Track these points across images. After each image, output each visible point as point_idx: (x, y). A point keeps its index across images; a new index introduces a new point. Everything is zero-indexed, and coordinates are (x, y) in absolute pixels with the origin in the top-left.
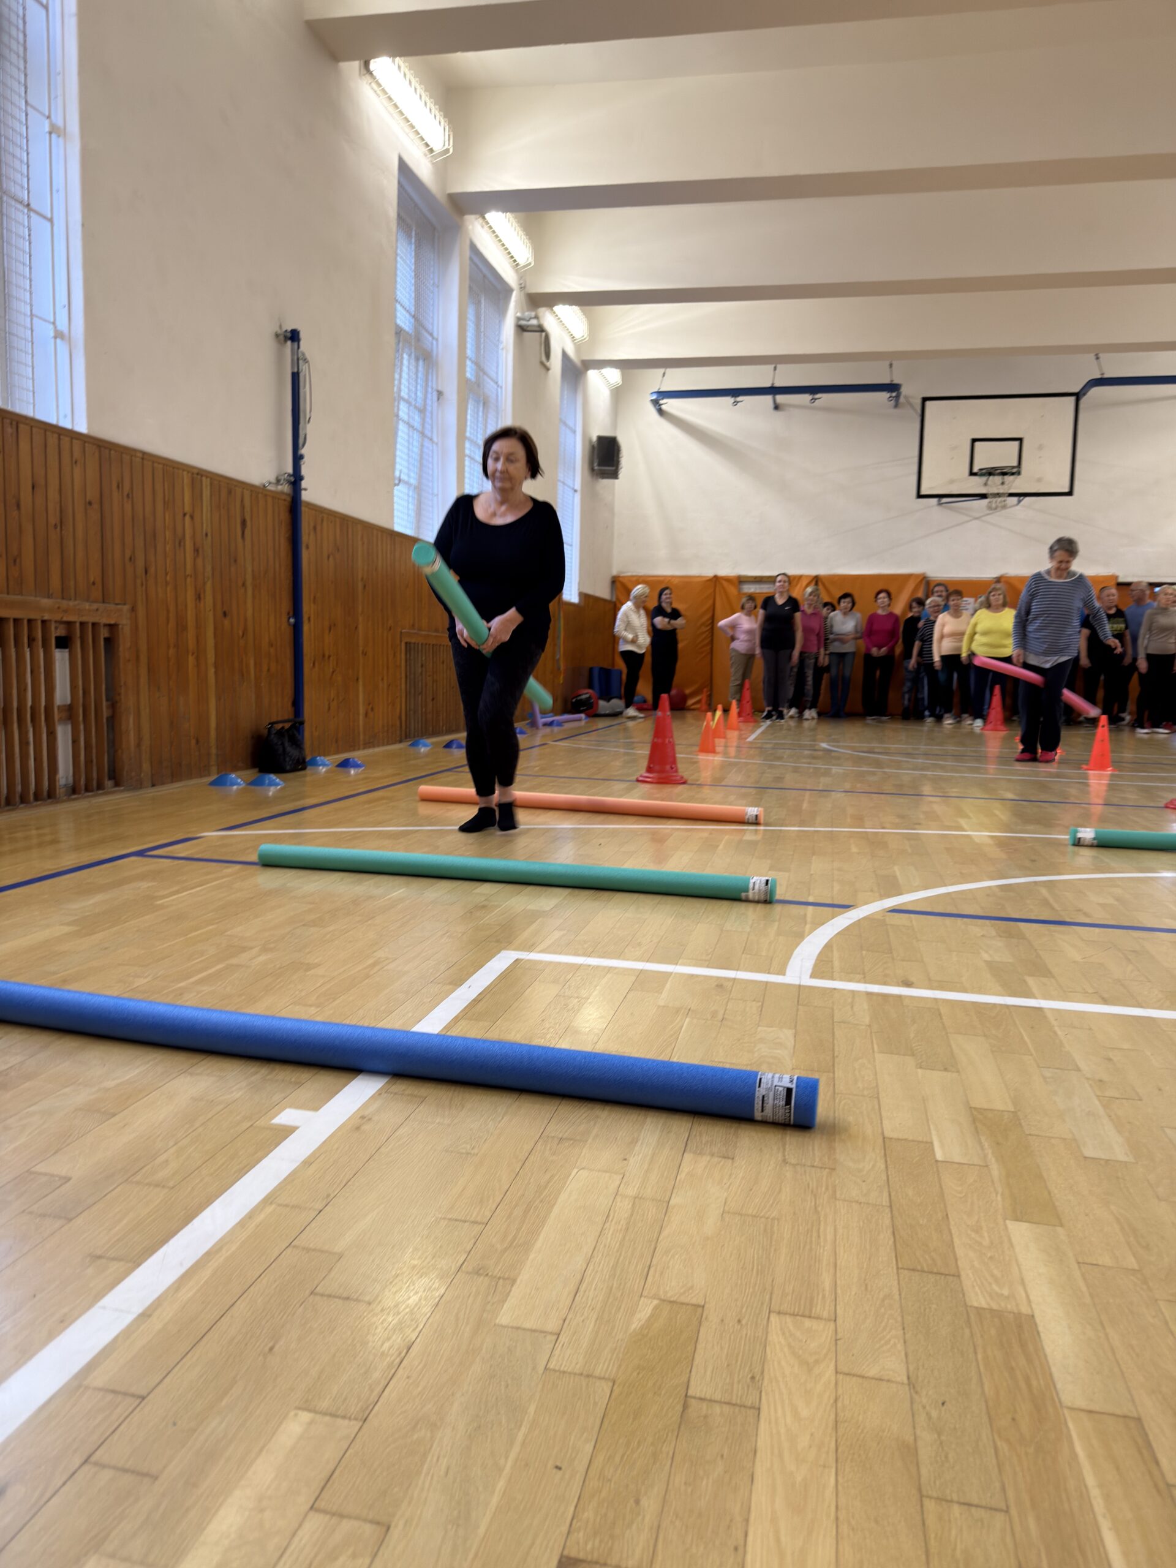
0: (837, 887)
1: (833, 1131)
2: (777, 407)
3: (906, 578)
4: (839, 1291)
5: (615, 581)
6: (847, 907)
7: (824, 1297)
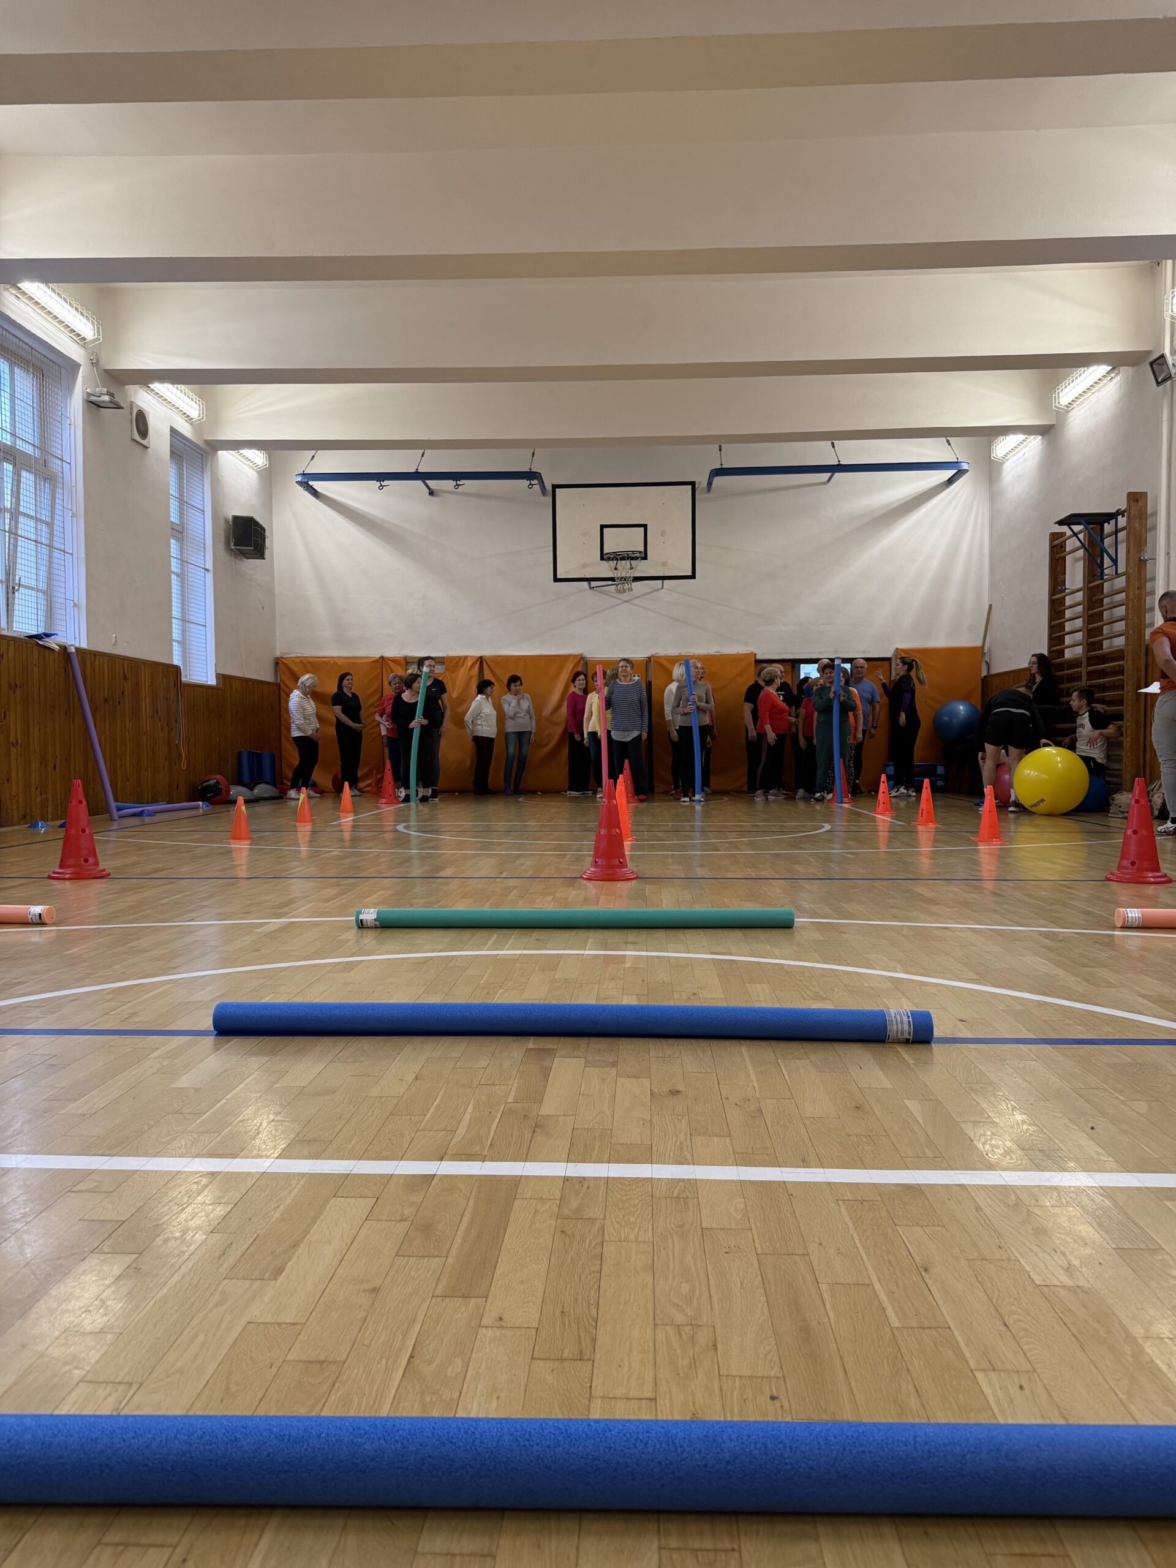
2: (432, 493)
3: (565, 658)
5: (278, 663)
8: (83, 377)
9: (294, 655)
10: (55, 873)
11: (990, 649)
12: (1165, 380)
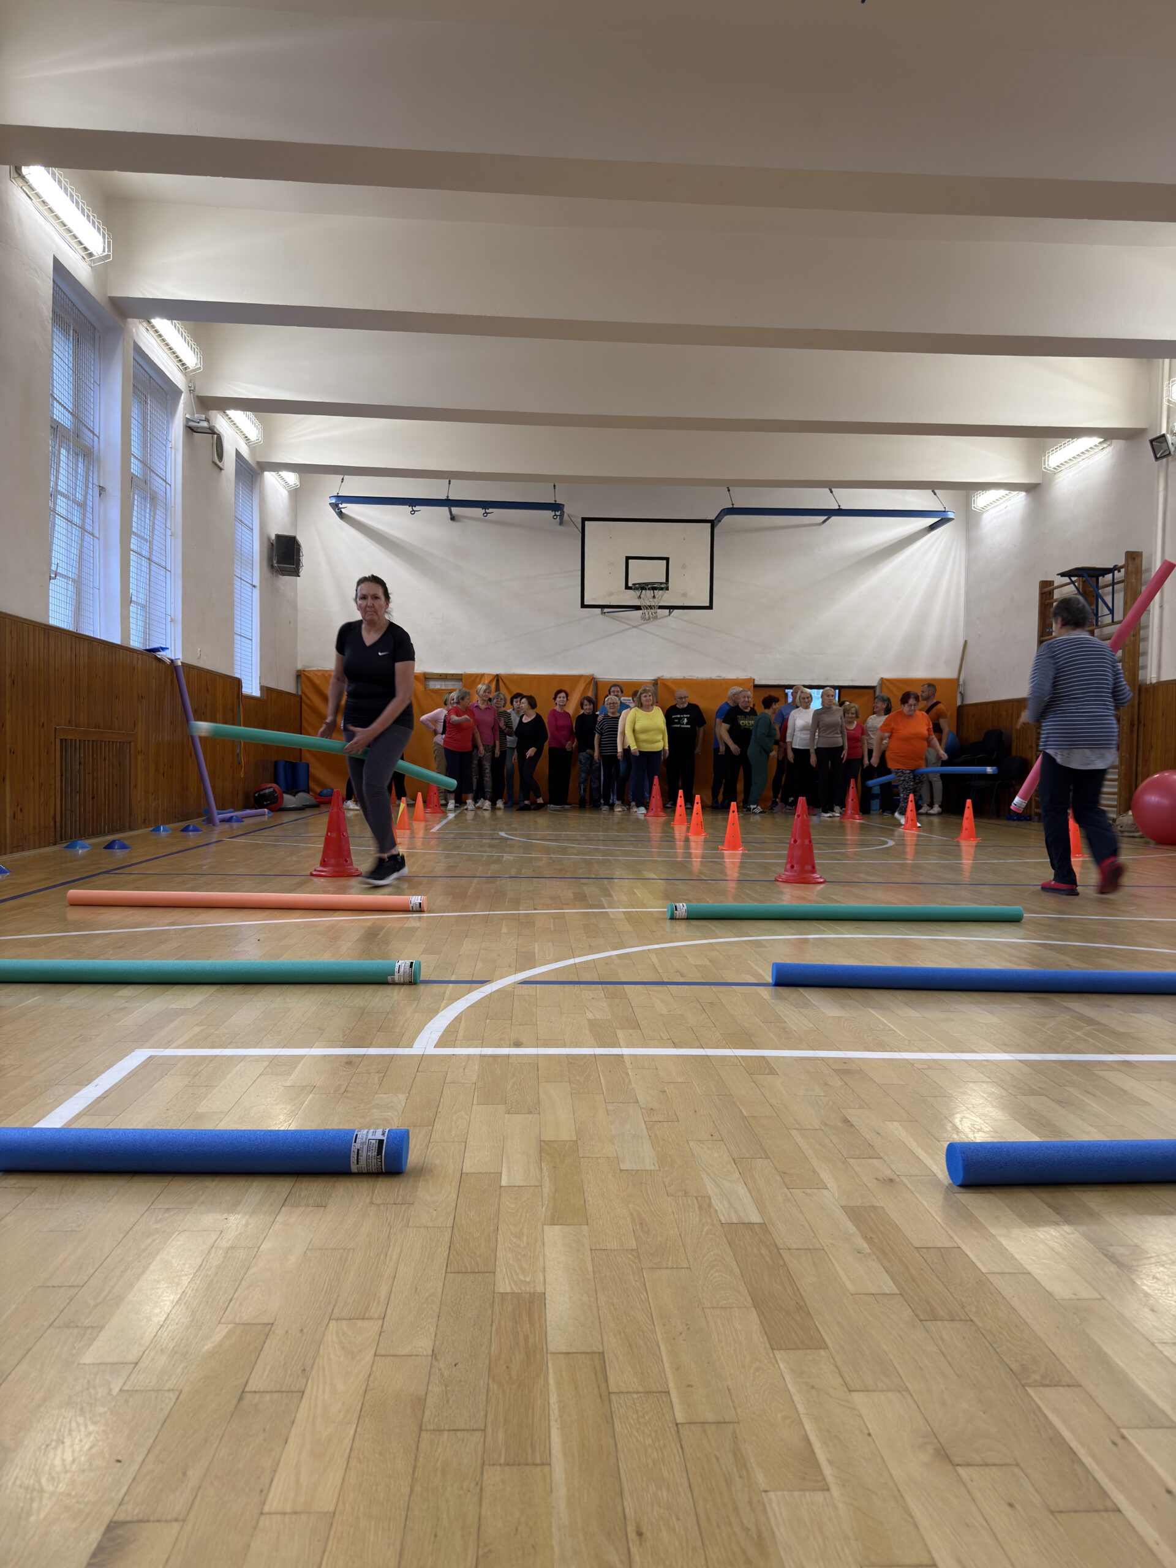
0: (480, 965)
1: (421, 1172)
2: (453, 518)
3: (578, 678)
4: (392, 1296)
5: (300, 675)
6: (483, 982)
7: (379, 1302)
8: (185, 403)
9: (315, 669)
10: (315, 870)
11: (964, 681)
12: (1162, 457)
